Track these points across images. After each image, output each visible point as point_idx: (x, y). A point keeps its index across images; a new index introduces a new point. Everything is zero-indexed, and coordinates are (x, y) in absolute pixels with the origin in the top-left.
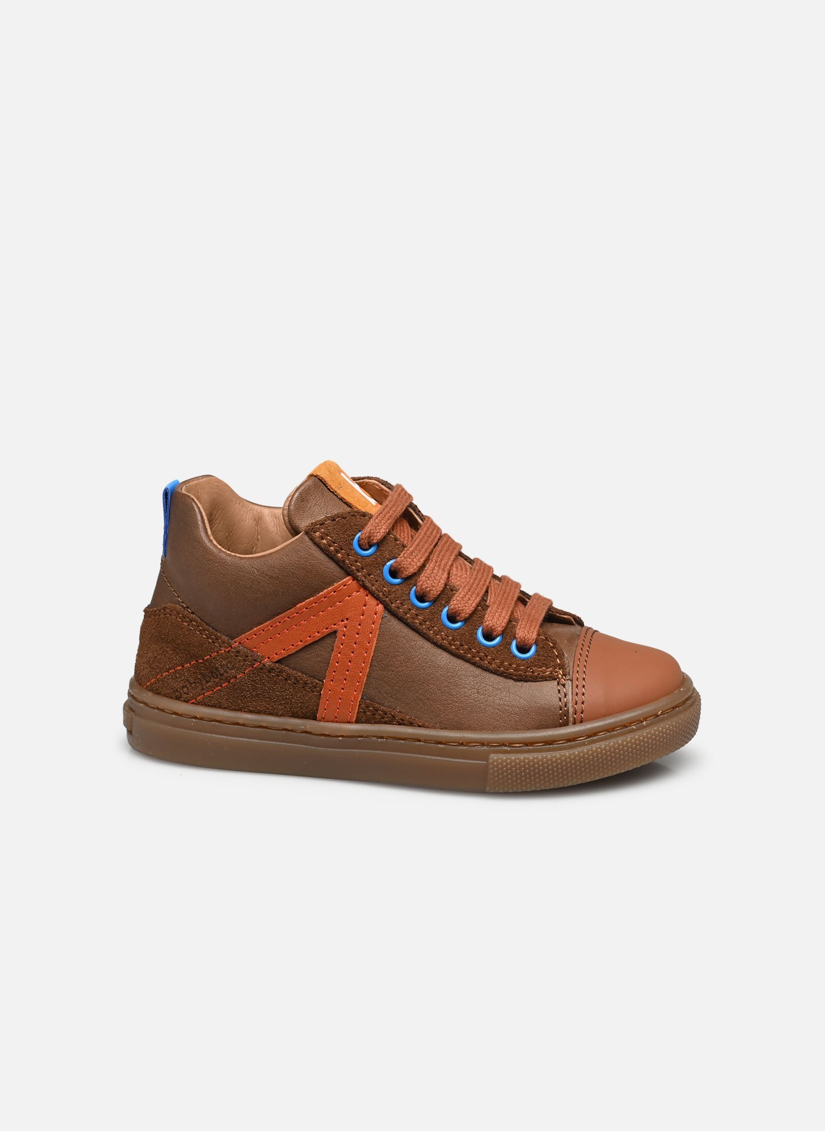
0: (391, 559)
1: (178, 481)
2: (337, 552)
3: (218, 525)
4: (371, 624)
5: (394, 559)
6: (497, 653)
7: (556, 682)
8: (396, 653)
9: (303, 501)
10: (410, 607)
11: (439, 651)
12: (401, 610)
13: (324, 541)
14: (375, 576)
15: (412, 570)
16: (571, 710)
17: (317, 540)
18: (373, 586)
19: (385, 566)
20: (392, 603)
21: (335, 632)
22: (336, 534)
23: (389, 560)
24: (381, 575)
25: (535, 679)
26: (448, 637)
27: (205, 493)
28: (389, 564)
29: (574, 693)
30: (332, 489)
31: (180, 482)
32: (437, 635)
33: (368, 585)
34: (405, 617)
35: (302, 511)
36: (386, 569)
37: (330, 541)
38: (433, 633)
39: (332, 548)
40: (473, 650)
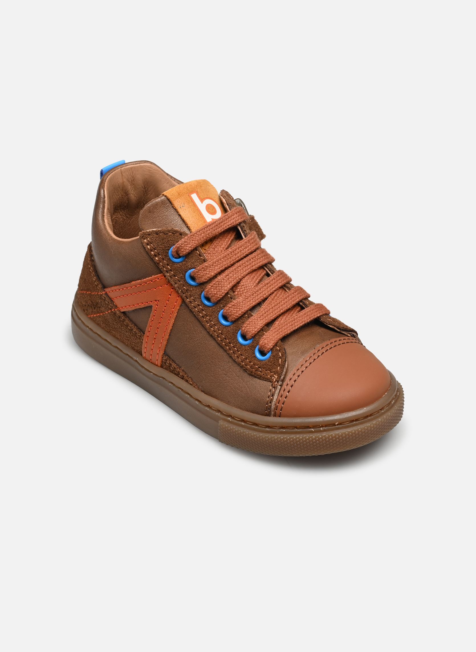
0: (192, 269)
1: (125, 161)
2: (155, 256)
3: (151, 195)
4: (172, 308)
5: (194, 268)
6: (245, 351)
7: (271, 384)
8: (185, 332)
9: (150, 212)
10: (199, 303)
11: (210, 339)
12: (192, 305)
13: (149, 247)
14: (178, 278)
15: (203, 280)
16: (273, 407)
17: (144, 244)
18: (176, 284)
19: (187, 273)
20: (187, 298)
21: (151, 307)
22: (157, 244)
23: (190, 269)
24: (183, 278)
25: (260, 378)
26: (219, 330)
27: (138, 174)
28: (190, 271)
29: (280, 394)
30: (175, 207)
31: (126, 162)
32: (211, 327)
33: (173, 283)
34: (193, 310)
35: (148, 219)
36: (187, 274)
37: (152, 247)
38: (209, 326)
39: (152, 253)
40: (232, 345)
